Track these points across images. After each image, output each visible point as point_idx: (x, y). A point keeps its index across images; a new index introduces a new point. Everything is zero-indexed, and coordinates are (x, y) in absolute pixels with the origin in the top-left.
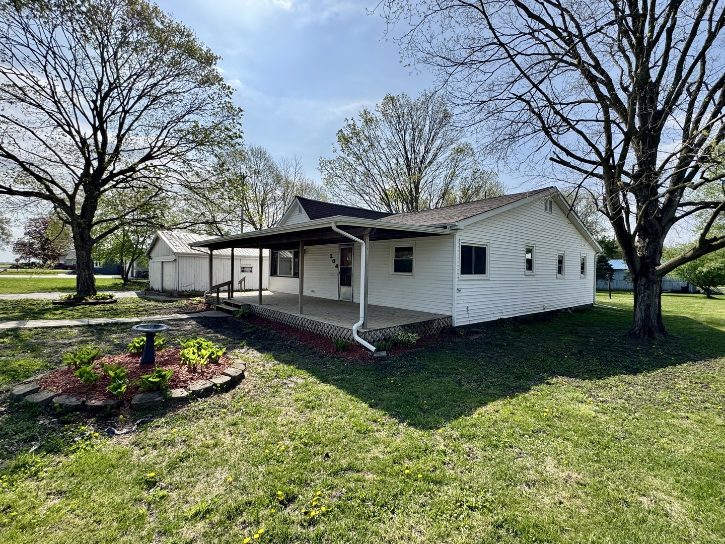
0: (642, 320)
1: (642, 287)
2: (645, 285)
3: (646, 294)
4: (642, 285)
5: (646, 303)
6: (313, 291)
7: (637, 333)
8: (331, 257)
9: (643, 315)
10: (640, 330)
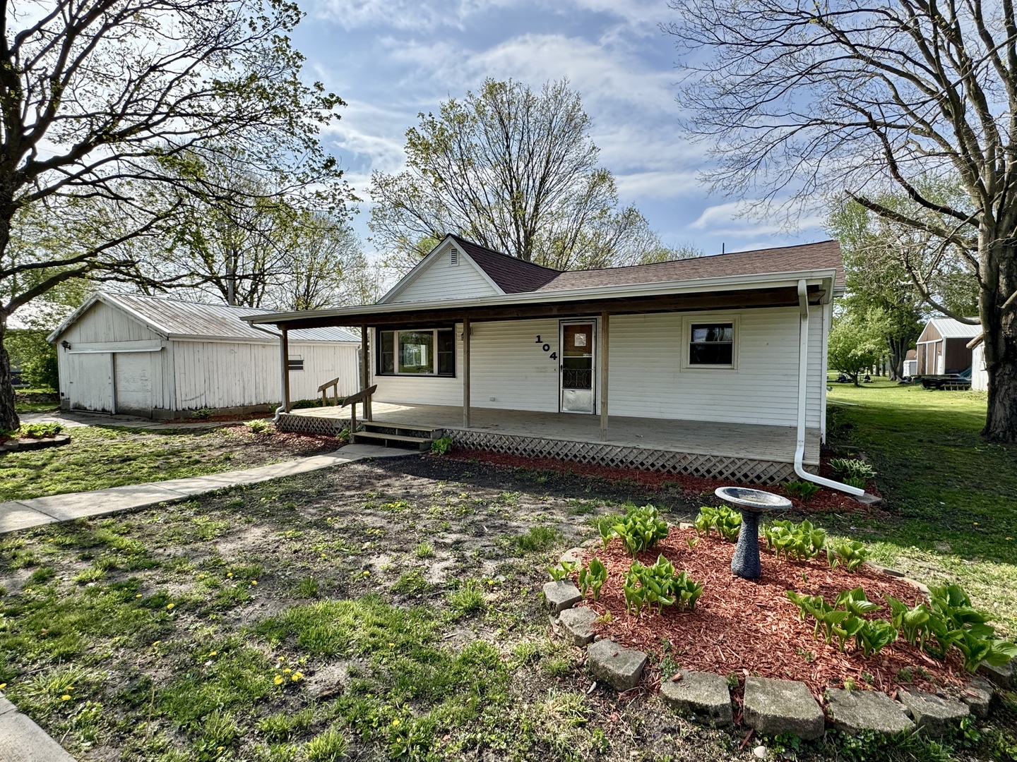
0: (1007, 419)
1: (1006, 377)
2: (1010, 374)
3: (1011, 385)
4: (1005, 374)
5: (1012, 396)
6: (494, 400)
7: (1001, 436)
8: (539, 341)
9: (1008, 413)
10: (1005, 432)
